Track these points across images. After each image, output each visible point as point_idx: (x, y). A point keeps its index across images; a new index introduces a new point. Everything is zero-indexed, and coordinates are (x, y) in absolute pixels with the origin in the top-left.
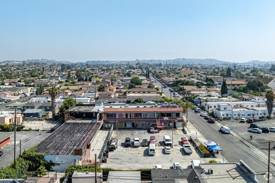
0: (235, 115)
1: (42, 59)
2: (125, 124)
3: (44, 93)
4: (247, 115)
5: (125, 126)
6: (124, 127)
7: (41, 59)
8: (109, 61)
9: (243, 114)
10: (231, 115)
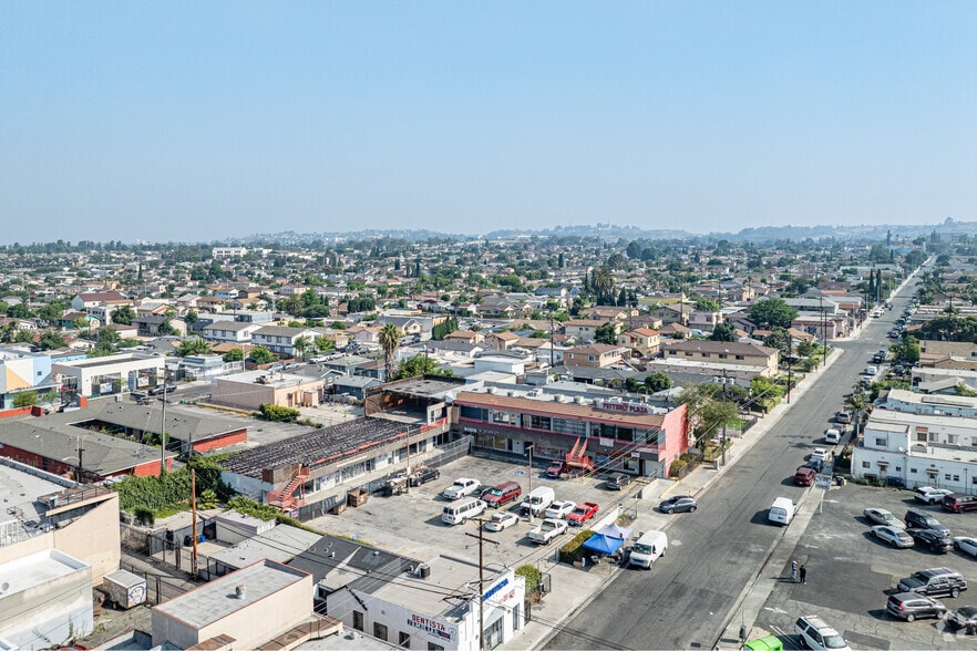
0: (914, 471)
1: (599, 225)
2: (510, 442)
3: (449, 338)
4: (970, 480)
5: (510, 447)
6: (506, 450)
7: (594, 225)
8: (830, 227)
9: (953, 474)
10: (898, 469)
